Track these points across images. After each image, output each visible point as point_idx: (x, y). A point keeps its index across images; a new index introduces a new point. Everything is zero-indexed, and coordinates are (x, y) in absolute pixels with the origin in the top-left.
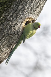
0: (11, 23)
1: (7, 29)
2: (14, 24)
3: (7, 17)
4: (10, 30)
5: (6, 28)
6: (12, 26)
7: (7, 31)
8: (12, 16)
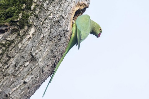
0: (51, 14)
1: (47, 27)
2: (57, 16)
3: (43, 4)
4: (52, 29)
5: (44, 25)
6: (54, 22)
7: (46, 30)
8: (52, 2)
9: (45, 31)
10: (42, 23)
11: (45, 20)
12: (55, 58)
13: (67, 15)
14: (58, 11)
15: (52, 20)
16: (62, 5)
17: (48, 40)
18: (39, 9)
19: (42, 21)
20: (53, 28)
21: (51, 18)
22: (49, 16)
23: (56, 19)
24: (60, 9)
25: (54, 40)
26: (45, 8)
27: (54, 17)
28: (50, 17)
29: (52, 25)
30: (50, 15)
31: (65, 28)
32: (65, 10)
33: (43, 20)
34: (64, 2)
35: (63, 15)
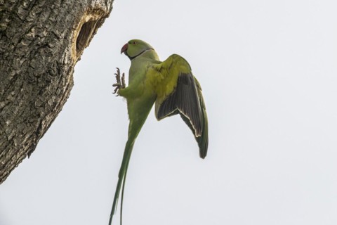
9: (19, 63)
10: (13, 47)
11: (19, 42)
12: (39, 120)
13: (66, 31)
14: (46, 23)
15: (34, 40)
16: (56, 12)
17: (25, 83)
18: (9, 19)
19: (13, 44)
20: (35, 58)
21: (32, 36)
22: (28, 33)
23: (43, 40)
24: (51, 19)
25: (38, 82)
26: (22, 18)
27: (38, 36)
28: (29, 35)
29: (34, 52)
30: (30, 31)
31: (60, 58)
32: (61, 21)
33: (16, 41)
34: (59, 5)
35: (57, 32)
